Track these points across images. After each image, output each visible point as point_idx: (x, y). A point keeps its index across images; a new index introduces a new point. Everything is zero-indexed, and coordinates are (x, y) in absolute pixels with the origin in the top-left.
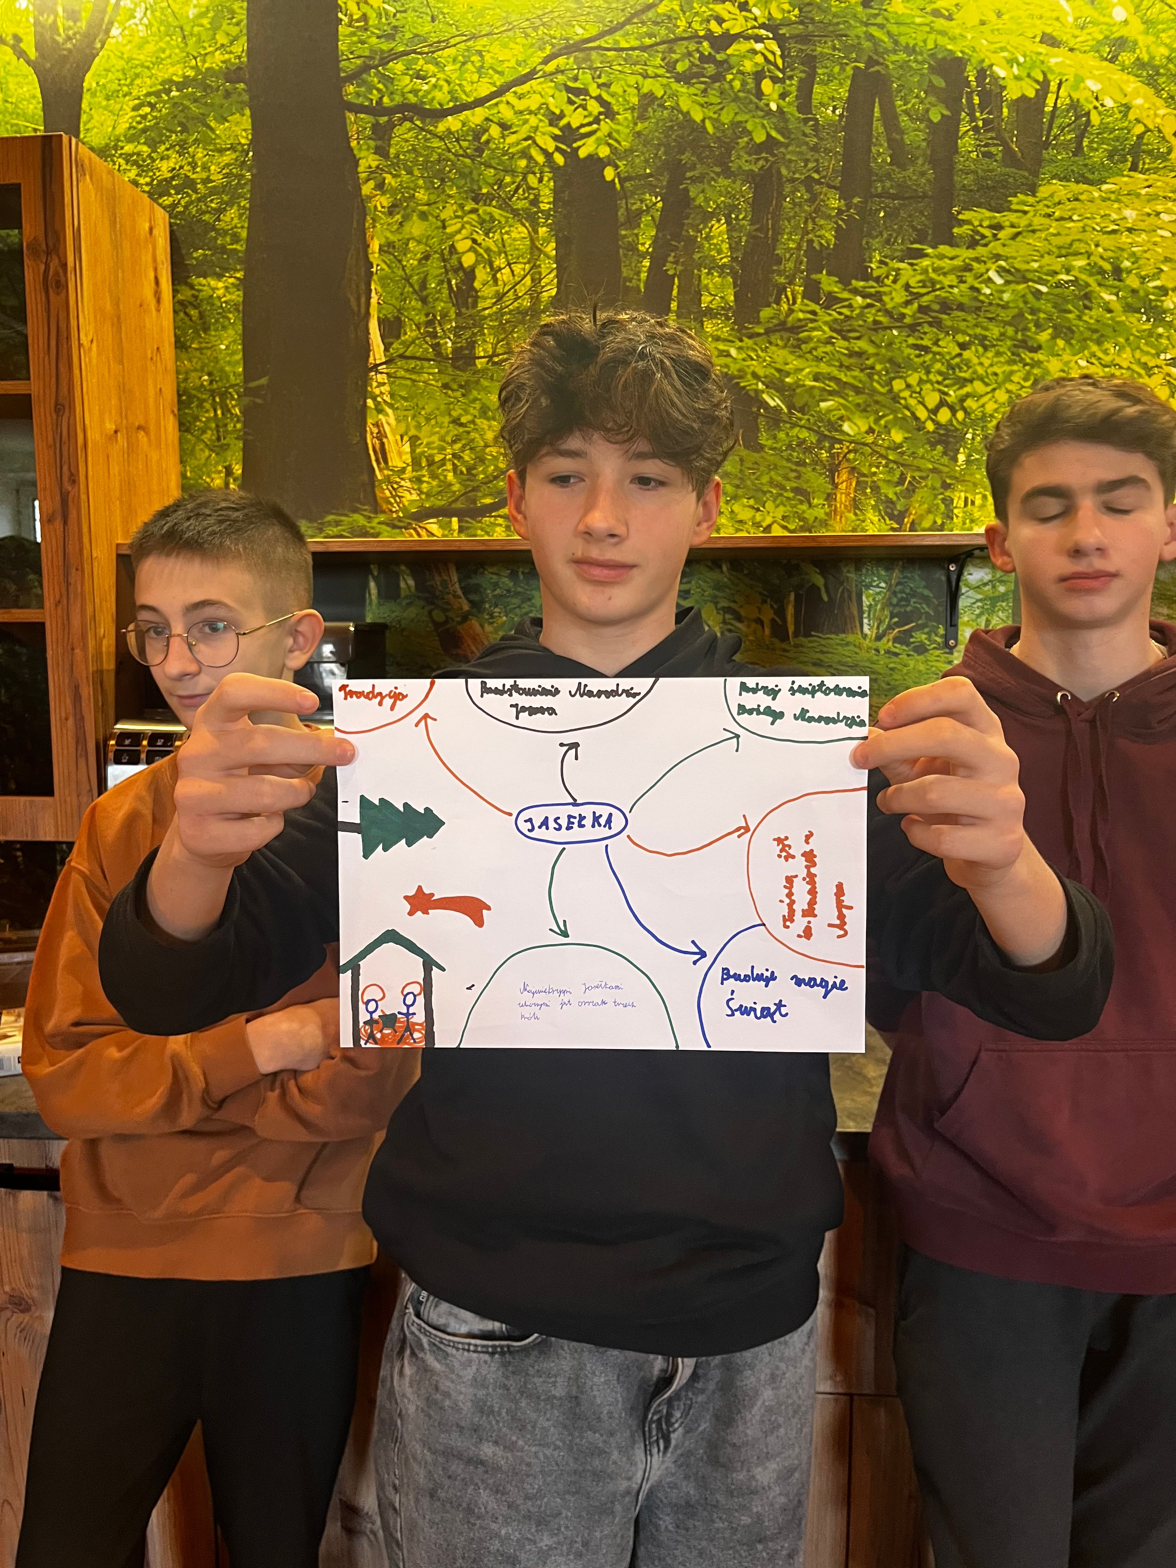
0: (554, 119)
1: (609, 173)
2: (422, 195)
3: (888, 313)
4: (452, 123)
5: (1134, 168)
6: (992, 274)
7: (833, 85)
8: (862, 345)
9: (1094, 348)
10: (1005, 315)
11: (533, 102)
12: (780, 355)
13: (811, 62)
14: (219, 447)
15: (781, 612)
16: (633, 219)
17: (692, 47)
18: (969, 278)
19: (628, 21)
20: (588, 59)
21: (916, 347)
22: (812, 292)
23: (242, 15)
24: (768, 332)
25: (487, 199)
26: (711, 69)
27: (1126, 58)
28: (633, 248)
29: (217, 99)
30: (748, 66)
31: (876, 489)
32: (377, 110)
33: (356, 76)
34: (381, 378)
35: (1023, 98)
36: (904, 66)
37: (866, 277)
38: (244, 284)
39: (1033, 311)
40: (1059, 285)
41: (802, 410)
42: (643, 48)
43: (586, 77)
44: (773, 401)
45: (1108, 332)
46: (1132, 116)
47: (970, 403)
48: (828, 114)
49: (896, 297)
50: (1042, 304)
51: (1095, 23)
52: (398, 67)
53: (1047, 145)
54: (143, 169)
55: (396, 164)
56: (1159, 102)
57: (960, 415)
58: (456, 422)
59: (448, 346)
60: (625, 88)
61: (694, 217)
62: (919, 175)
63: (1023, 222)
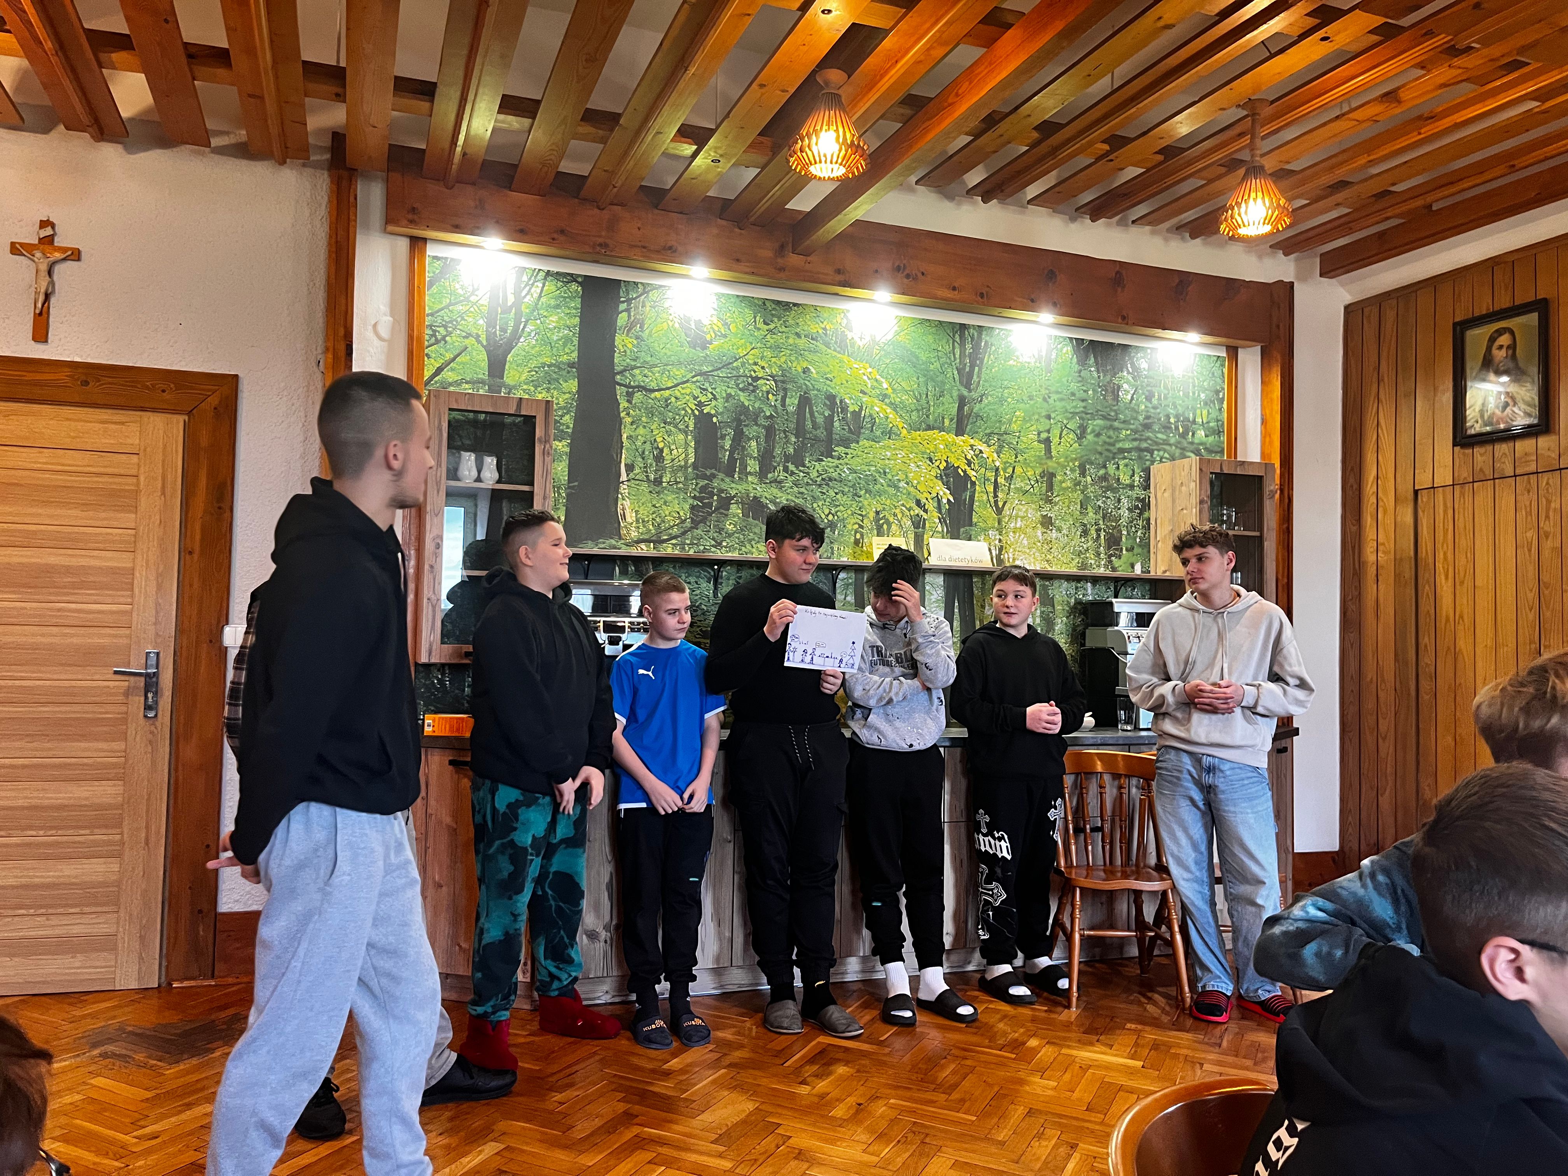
0: (695, 398)
1: (715, 420)
2: (644, 419)
3: (812, 480)
4: (657, 394)
5: (889, 438)
6: (845, 469)
7: (793, 399)
8: (803, 490)
9: (878, 498)
10: (850, 484)
11: (688, 391)
12: (775, 491)
13: (785, 390)
16: (723, 437)
17: (745, 379)
18: (838, 470)
19: (723, 367)
20: (708, 378)
22: (786, 469)
23: (576, 343)
25: (670, 424)
26: (751, 388)
27: (887, 401)
28: (722, 447)
29: (564, 373)
30: (764, 389)
32: (628, 386)
33: (621, 373)
34: (625, 487)
35: (855, 411)
36: (816, 395)
37: (804, 466)
38: (571, 445)
39: (858, 484)
40: (866, 475)
42: (728, 377)
43: (707, 385)
45: (883, 493)
46: (888, 420)
48: (791, 409)
49: (814, 474)
50: (861, 481)
51: (877, 388)
52: (637, 371)
53: (862, 427)
55: (635, 407)
56: (897, 417)
58: (654, 506)
59: (652, 477)
60: (721, 390)
61: (745, 439)
62: (821, 433)
63: (855, 453)
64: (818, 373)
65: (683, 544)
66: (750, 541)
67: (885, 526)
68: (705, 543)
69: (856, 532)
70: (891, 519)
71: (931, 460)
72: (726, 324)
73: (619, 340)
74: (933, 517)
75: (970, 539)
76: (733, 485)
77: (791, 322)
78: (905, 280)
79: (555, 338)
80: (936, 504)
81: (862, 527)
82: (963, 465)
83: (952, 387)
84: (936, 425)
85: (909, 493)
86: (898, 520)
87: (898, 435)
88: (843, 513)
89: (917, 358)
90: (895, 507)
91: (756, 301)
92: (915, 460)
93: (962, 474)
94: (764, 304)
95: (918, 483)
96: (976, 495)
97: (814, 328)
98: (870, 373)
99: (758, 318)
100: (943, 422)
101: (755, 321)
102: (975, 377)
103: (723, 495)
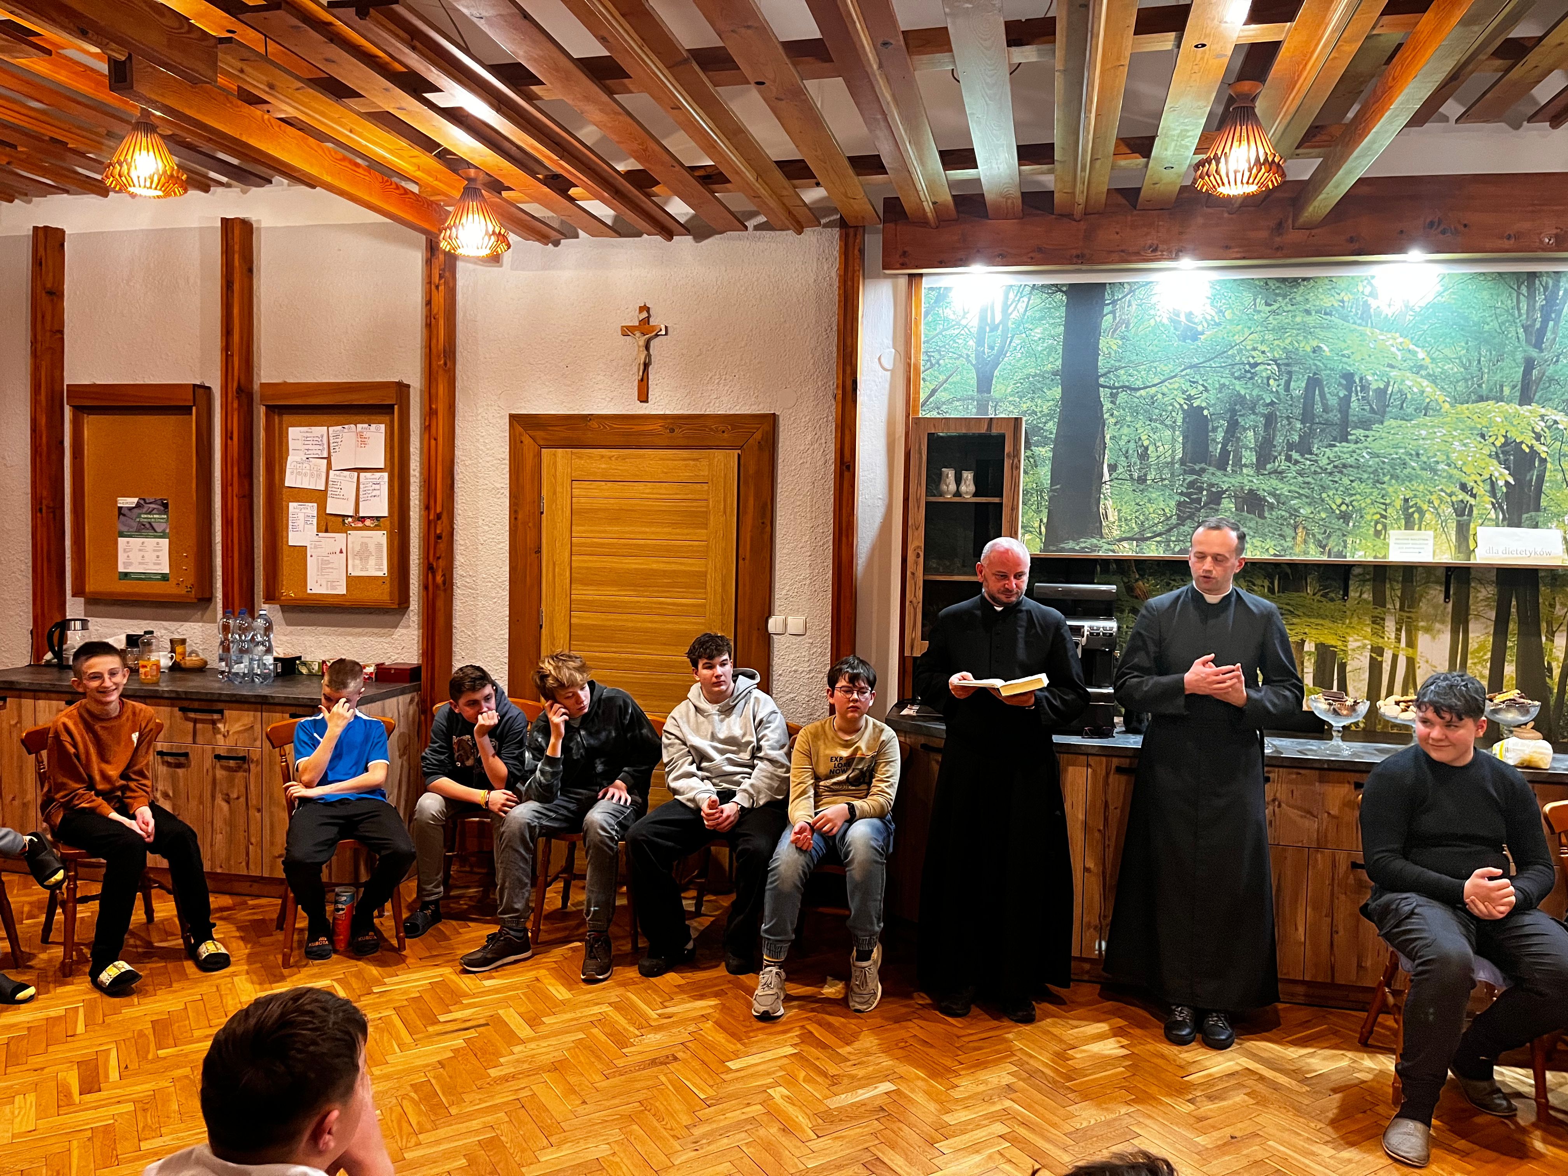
0: (1184, 392)
1: (1206, 412)
2: (1128, 419)
3: (1320, 468)
4: (1143, 392)
5: (1425, 415)
6: (1364, 454)
7: (1299, 382)
8: (1309, 479)
9: (1408, 484)
10: (1369, 470)
11: (1176, 386)
12: (1274, 482)
13: (1290, 373)
14: (1038, 511)
15: (1272, 583)
16: (1215, 429)
17: (1242, 367)
18: (1355, 455)
19: (1216, 357)
20: (1199, 370)
21: (1332, 481)
22: (1289, 458)
23: (1060, 351)
24: (1270, 473)
25: (1155, 421)
26: (1249, 375)
27: (1423, 372)
28: (1214, 440)
29: (1048, 381)
30: (1264, 374)
31: (1314, 535)
32: (1112, 387)
33: (1104, 375)
34: (1107, 487)
35: (1379, 388)
36: (1329, 375)
37: (1311, 454)
38: (1054, 450)
39: (1382, 469)
40: (1393, 459)
41: (1283, 504)
42: (1221, 367)
43: (1197, 377)
44: (1271, 500)
45: (1414, 478)
46: (1425, 395)
48: (1297, 393)
50: (1386, 466)
51: (1410, 360)
52: (1122, 372)
53: (1388, 406)
54: (1016, 407)
55: (1119, 407)
56: (1437, 390)
57: (1350, 508)
59: (1136, 476)
60: (1214, 381)
61: (1240, 429)
62: (1335, 416)
63: (1378, 435)
64: (1331, 350)
65: (1168, 541)
67: (1416, 515)
69: (1377, 523)
70: (1425, 507)
71: (1483, 436)
72: (1220, 312)
73: (1102, 343)
74: (1484, 503)
75: (1536, 526)
76: (1225, 479)
77: (1299, 298)
78: (1441, 236)
79: (1040, 349)
80: (1488, 487)
81: (1385, 517)
82: (1528, 439)
83: (1516, 348)
84: (1491, 395)
85: (1451, 477)
86: (1434, 507)
87: (1438, 411)
88: (1360, 502)
89: (1466, 319)
90: (1431, 493)
91: (1257, 282)
92: (1461, 437)
93: (1527, 450)
94: (1266, 284)
95: (1464, 464)
96: (1547, 474)
97: (1328, 301)
98: (1401, 343)
99: (1258, 301)
100: (1502, 391)
101: (1255, 304)
102: (1549, 334)
103: (1214, 490)
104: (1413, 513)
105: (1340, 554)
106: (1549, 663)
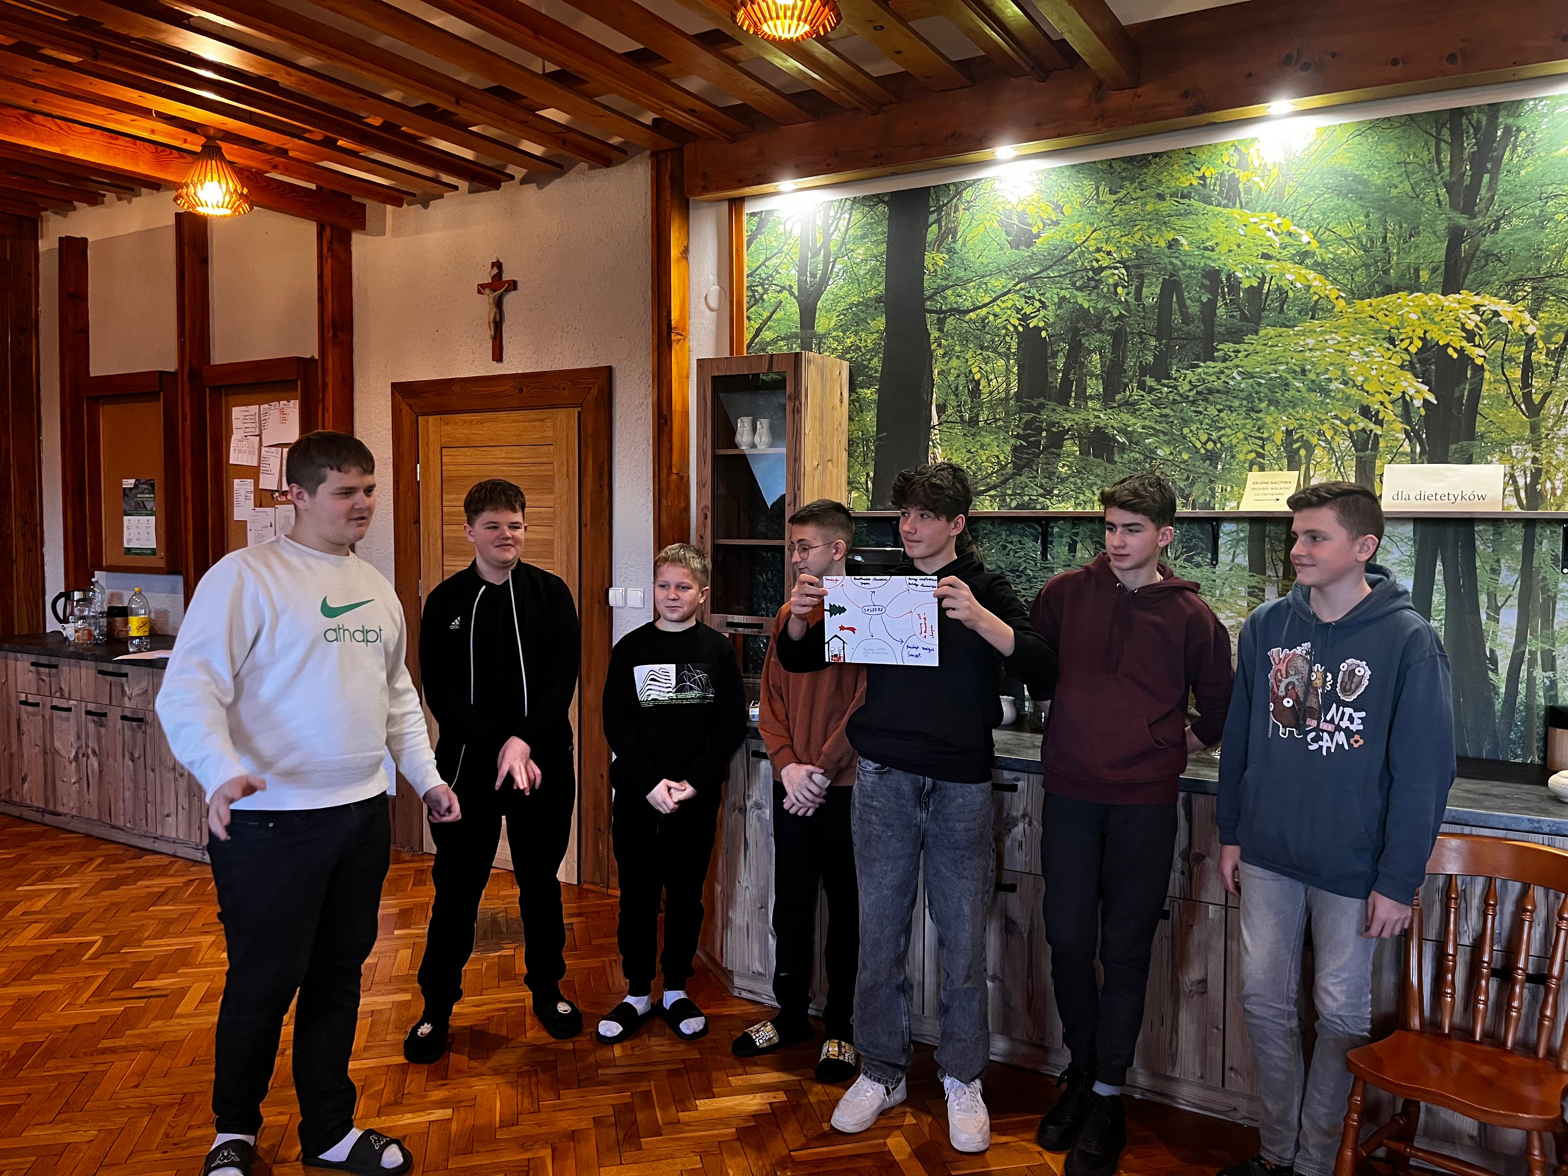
0: (1018, 311)
1: (1044, 334)
2: (957, 348)
3: (1181, 395)
4: (972, 315)
5: (1313, 318)
6: (1235, 375)
7: (1153, 287)
8: (1167, 411)
9: (1291, 410)
10: (1242, 395)
11: (1009, 304)
12: (1126, 417)
13: (1141, 277)
14: (864, 464)
16: (1055, 355)
17: (1084, 274)
18: (1223, 377)
19: (1054, 264)
20: (1035, 283)
21: (1195, 411)
22: (1142, 386)
23: (883, 273)
24: (1119, 406)
25: (987, 349)
26: (1093, 284)
27: (1309, 261)
28: (1054, 368)
29: (872, 310)
30: (1111, 281)
32: (939, 312)
33: (930, 298)
34: (936, 432)
35: (1251, 287)
36: (1189, 276)
37: (1169, 378)
38: (879, 391)
39: (1257, 393)
40: (1271, 379)
41: (1136, 444)
42: (1060, 276)
43: (1034, 291)
44: (1122, 439)
45: (1299, 402)
46: (1311, 291)
47: (1223, 439)
48: (1150, 301)
49: (1184, 387)
50: (1262, 389)
51: (1291, 246)
52: (949, 292)
53: (1264, 309)
54: (840, 342)
55: (947, 335)
56: (1327, 283)
57: (1219, 445)
58: (969, 451)
60: (1052, 295)
61: (1085, 352)
62: (1196, 328)
63: (1251, 348)
64: (1191, 243)
65: (1004, 495)
66: (1090, 486)
67: (1303, 452)
68: (1031, 492)
70: (1314, 440)
71: (1391, 340)
72: (1059, 208)
73: (928, 258)
74: (1394, 431)
75: (1469, 461)
76: (1067, 415)
77: (1150, 180)
78: (1303, 74)
79: (862, 272)
80: (1399, 410)
81: (1262, 456)
82: (1457, 340)
83: (1436, 216)
84: (1402, 284)
85: (1348, 398)
86: (1326, 441)
87: (1330, 311)
88: (1232, 438)
89: (1365, 183)
90: (1322, 422)
91: (1099, 166)
92: (1362, 344)
93: (1455, 356)
94: (1111, 166)
95: (1366, 379)
96: (1485, 387)
97: (1187, 180)
98: (1279, 225)
99: (1101, 188)
100: (1418, 276)
101: (1097, 194)
102: (1483, 191)
103: (1054, 430)
104: (1299, 449)
105: (1207, 506)
106: (1492, 651)
